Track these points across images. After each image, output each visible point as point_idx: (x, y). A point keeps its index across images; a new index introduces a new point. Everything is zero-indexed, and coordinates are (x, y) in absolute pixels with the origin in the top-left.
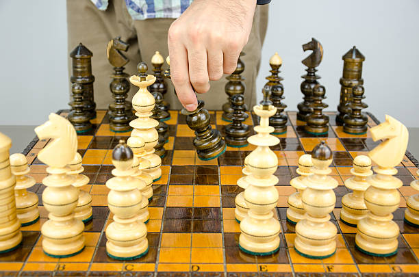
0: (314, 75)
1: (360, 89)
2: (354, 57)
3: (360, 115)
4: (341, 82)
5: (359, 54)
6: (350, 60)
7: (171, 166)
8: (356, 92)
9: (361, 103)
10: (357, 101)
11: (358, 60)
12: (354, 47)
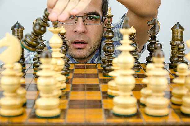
0: (155, 40)
1: (182, 45)
2: (178, 28)
3: (182, 60)
4: (171, 44)
5: (180, 26)
6: (176, 30)
7: (72, 84)
8: (180, 46)
9: (183, 53)
10: (180, 52)
11: (180, 30)
12: (178, 23)
